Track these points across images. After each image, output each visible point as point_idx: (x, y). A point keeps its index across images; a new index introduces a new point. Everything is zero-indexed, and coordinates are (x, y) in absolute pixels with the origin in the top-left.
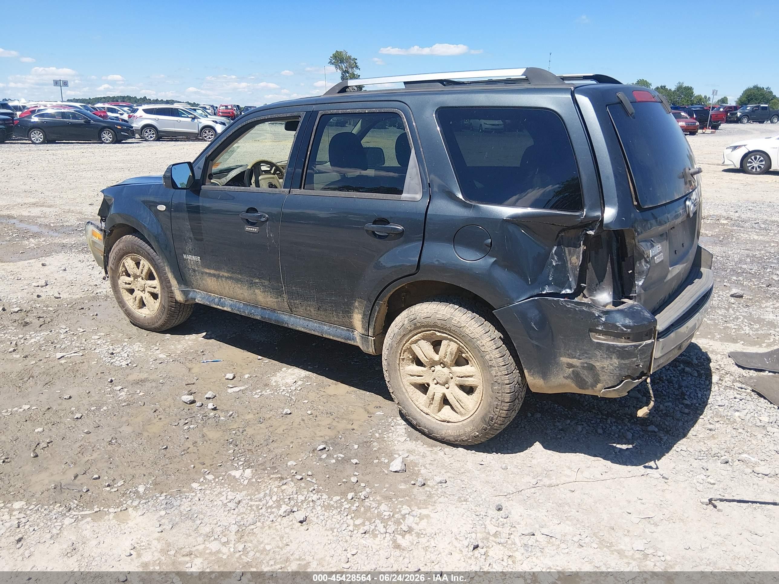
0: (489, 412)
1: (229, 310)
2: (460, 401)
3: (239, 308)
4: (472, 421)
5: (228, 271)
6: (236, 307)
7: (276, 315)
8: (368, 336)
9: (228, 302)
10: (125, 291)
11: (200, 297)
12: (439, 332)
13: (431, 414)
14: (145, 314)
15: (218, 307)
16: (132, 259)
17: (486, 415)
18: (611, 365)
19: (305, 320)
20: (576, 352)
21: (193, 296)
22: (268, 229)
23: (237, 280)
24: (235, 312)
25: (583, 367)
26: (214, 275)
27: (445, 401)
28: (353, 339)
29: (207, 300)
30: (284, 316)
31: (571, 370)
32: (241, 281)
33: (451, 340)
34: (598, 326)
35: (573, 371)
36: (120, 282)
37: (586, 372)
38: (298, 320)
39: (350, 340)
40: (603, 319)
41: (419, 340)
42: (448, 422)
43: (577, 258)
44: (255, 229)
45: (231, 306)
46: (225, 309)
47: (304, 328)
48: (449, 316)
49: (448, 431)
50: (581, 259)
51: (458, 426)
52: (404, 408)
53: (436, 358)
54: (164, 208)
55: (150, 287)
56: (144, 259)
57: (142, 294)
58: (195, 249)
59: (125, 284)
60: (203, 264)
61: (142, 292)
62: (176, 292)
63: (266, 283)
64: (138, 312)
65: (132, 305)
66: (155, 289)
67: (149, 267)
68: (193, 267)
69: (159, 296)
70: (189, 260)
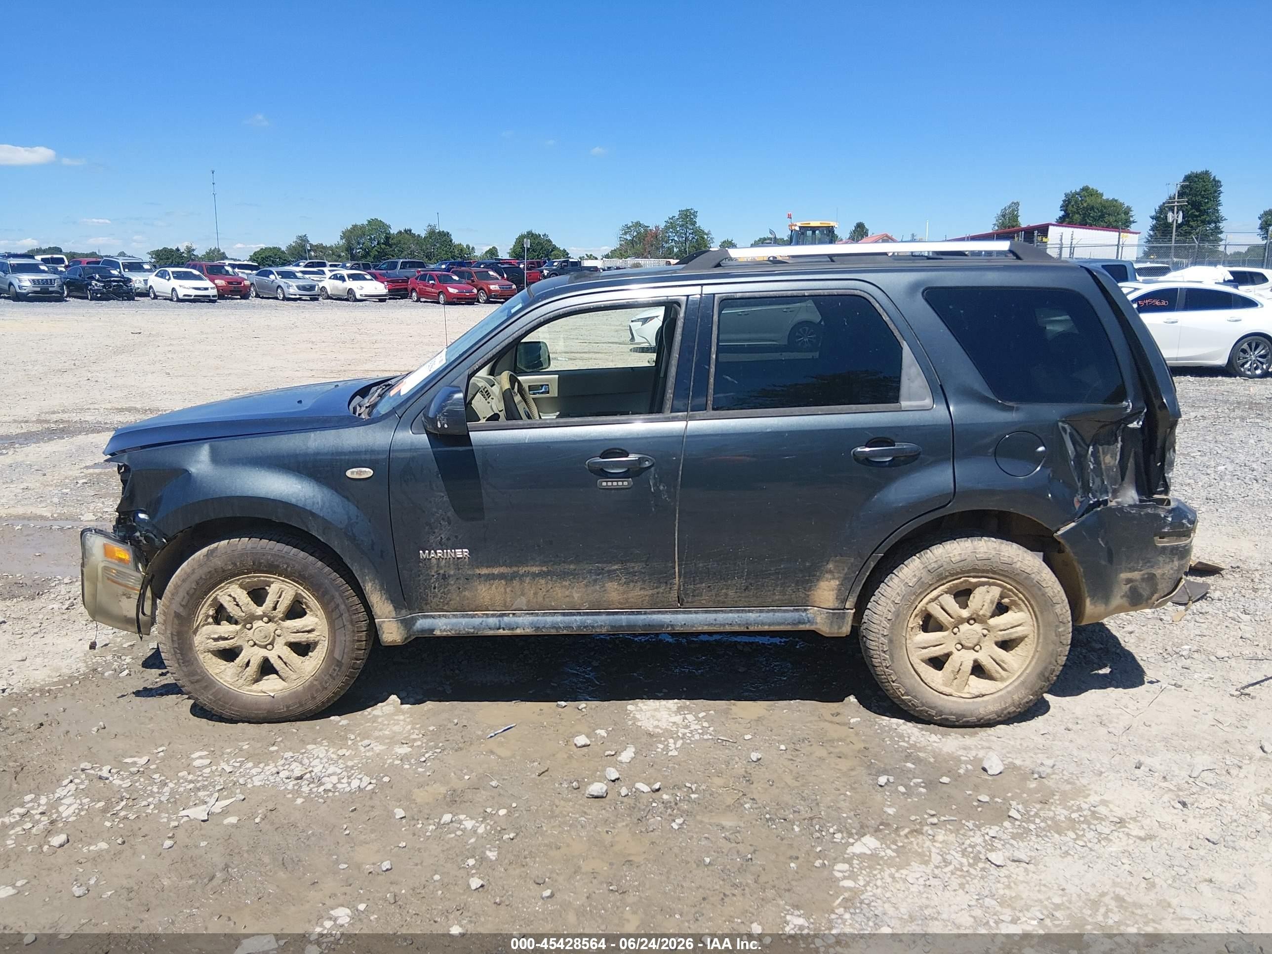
0: (1050, 663)
1: (529, 631)
2: (1003, 661)
4: (1023, 683)
5: (543, 563)
6: (544, 623)
7: (643, 617)
8: (844, 608)
9: (524, 617)
10: (210, 655)
11: (447, 625)
12: (974, 577)
13: (954, 693)
14: (274, 691)
15: (501, 632)
16: (241, 586)
17: (1046, 668)
18: (1172, 568)
20: (1138, 563)
21: (426, 626)
22: (655, 478)
23: (563, 575)
24: (546, 632)
25: (1143, 579)
26: (502, 576)
27: (978, 670)
28: (809, 621)
29: (468, 625)
30: (658, 616)
31: (1128, 586)
32: (572, 574)
33: (990, 584)
34: (1164, 528)
35: (1131, 587)
36: (198, 639)
37: (1144, 585)
38: (692, 615)
39: (804, 623)
40: (1170, 519)
41: (939, 596)
42: (983, 696)
43: (1112, 457)
44: (625, 483)
45: (533, 623)
46: (517, 632)
48: (994, 553)
49: (988, 707)
50: (1118, 458)
51: (1002, 696)
52: (915, 697)
53: (965, 613)
54: (368, 472)
55: (298, 632)
56: (283, 581)
57: (264, 653)
58: (456, 537)
59: (216, 640)
60: (476, 559)
61: (265, 647)
62: (385, 626)
63: (637, 567)
64: (251, 691)
65: (231, 681)
66: (306, 635)
67: (297, 594)
68: (442, 572)
69: (319, 647)
70: (434, 561)
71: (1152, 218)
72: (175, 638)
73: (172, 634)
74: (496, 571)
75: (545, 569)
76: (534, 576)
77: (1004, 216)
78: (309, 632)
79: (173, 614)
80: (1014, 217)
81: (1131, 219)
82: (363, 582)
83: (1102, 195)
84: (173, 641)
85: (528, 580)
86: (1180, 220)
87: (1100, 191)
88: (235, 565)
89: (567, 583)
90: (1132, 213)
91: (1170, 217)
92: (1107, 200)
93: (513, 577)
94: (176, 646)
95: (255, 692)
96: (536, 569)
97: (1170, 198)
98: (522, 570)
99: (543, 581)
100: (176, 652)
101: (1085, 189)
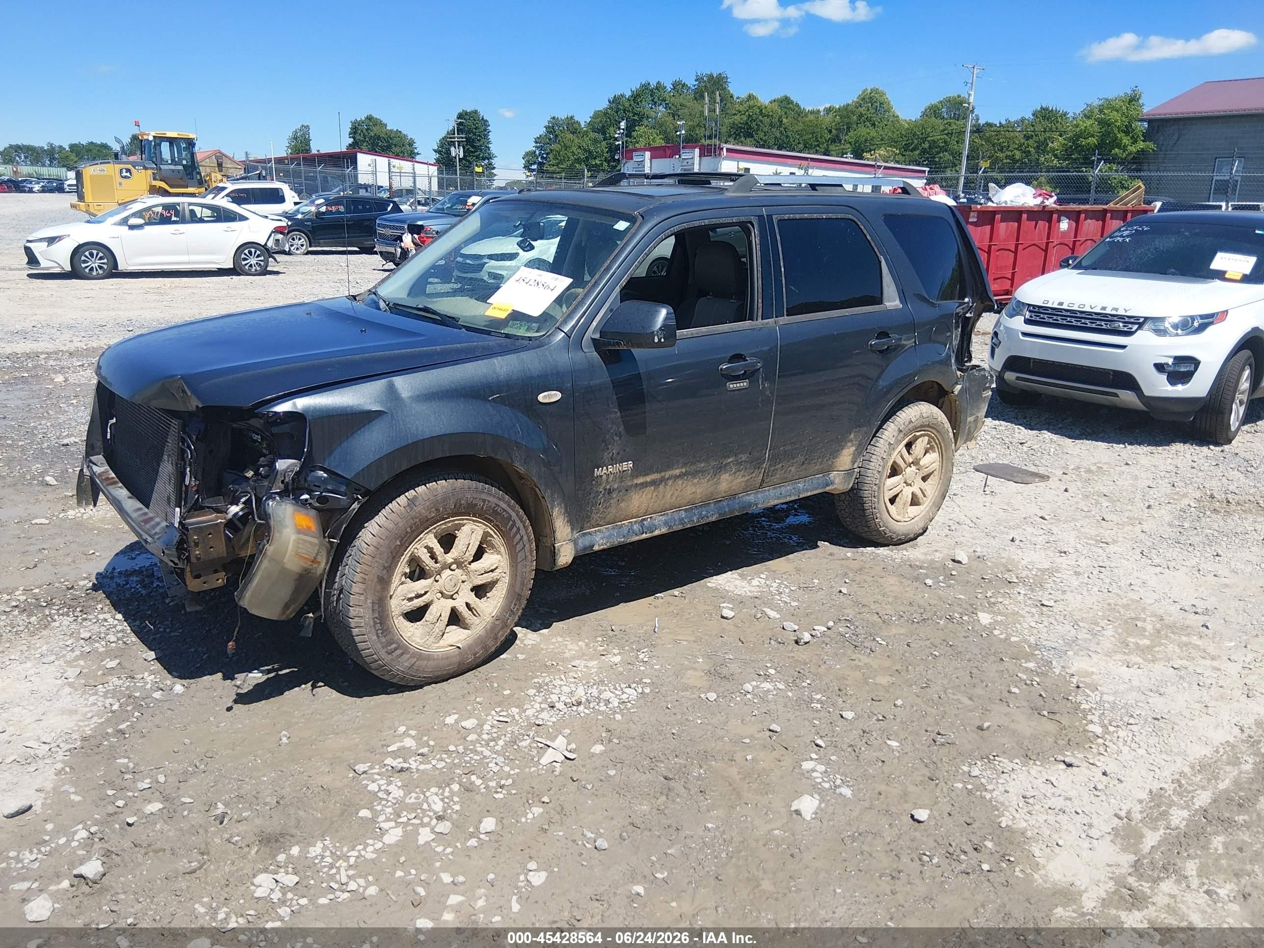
1: (664, 530)
2: (925, 490)
3: (681, 520)
5: (684, 465)
6: (675, 520)
7: (737, 501)
8: (854, 468)
9: (658, 519)
10: (403, 619)
11: (602, 538)
14: (459, 642)
15: (644, 536)
19: (775, 488)
20: (975, 410)
21: (587, 544)
22: (762, 377)
23: (694, 474)
24: (675, 528)
25: (974, 421)
26: (653, 483)
28: (831, 483)
29: (618, 536)
30: (748, 498)
32: (701, 472)
33: (925, 435)
35: (969, 428)
36: (393, 603)
37: (973, 425)
38: (767, 493)
39: (829, 485)
41: (902, 449)
44: (744, 384)
45: (666, 523)
46: (657, 533)
47: (778, 498)
53: (911, 459)
54: (555, 396)
55: (486, 572)
56: (474, 521)
57: (450, 603)
58: (624, 451)
59: (410, 600)
60: (637, 471)
61: (451, 597)
62: (562, 550)
63: (744, 457)
64: (439, 648)
65: (421, 642)
66: (491, 574)
67: (484, 532)
68: (608, 487)
69: (499, 585)
70: (604, 477)
71: (435, 151)
72: (376, 607)
73: (373, 603)
74: (648, 479)
75: (684, 470)
76: (677, 477)
77: (296, 138)
78: (492, 571)
79: (376, 580)
80: (307, 142)
81: (416, 151)
82: (552, 508)
83: (386, 125)
84: (373, 610)
85: (670, 482)
86: (461, 156)
87: (384, 121)
88: (437, 510)
89: (696, 481)
90: (415, 145)
91: (453, 151)
92: (391, 131)
93: (663, 480)
94: (376, 615)
95: (442, 647)
96: (677, 472)
97: (448, 133)
98: (667, 474)
99: (680, 482)
100: (375, 623)
101: (370, 118)
